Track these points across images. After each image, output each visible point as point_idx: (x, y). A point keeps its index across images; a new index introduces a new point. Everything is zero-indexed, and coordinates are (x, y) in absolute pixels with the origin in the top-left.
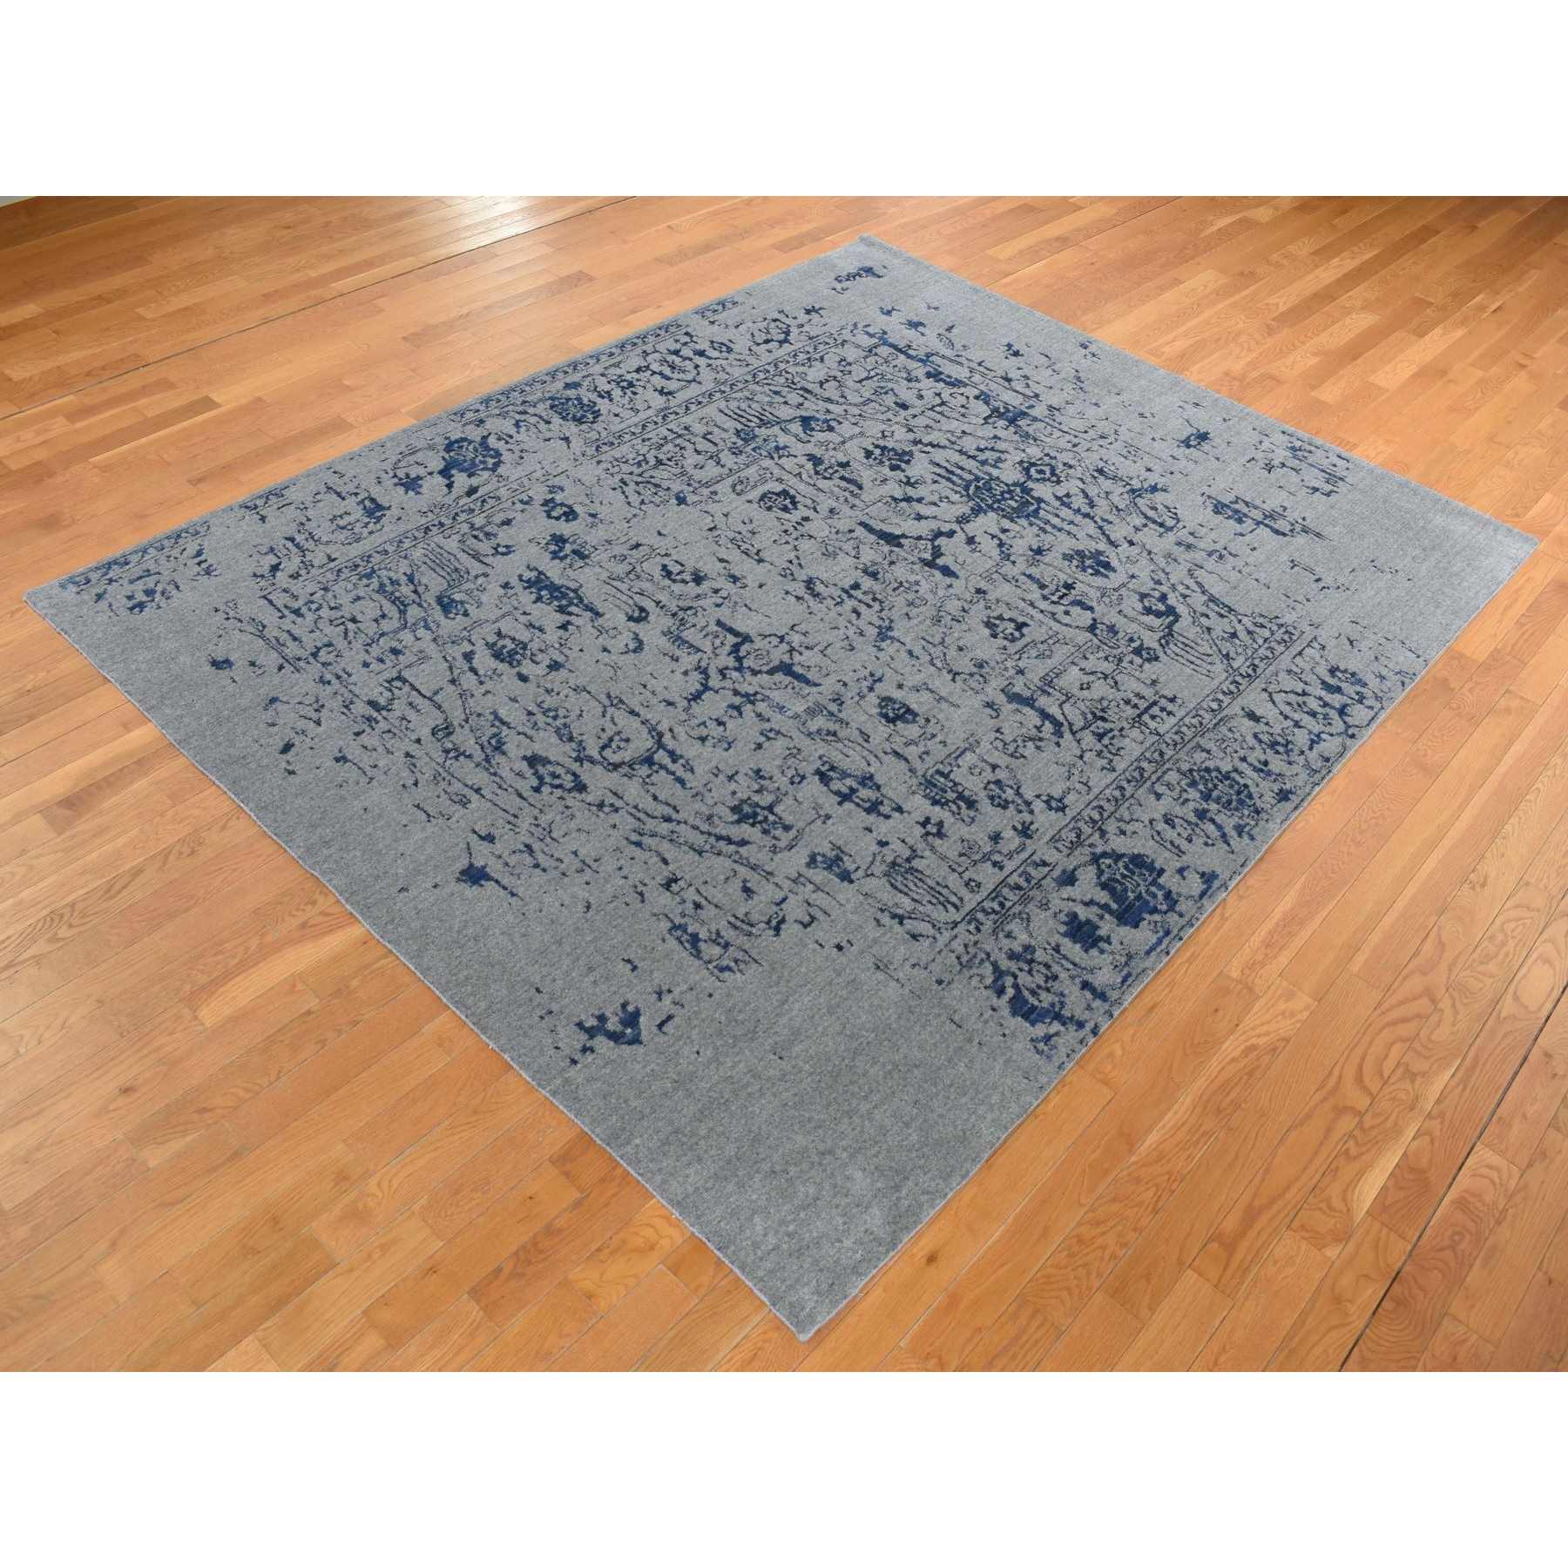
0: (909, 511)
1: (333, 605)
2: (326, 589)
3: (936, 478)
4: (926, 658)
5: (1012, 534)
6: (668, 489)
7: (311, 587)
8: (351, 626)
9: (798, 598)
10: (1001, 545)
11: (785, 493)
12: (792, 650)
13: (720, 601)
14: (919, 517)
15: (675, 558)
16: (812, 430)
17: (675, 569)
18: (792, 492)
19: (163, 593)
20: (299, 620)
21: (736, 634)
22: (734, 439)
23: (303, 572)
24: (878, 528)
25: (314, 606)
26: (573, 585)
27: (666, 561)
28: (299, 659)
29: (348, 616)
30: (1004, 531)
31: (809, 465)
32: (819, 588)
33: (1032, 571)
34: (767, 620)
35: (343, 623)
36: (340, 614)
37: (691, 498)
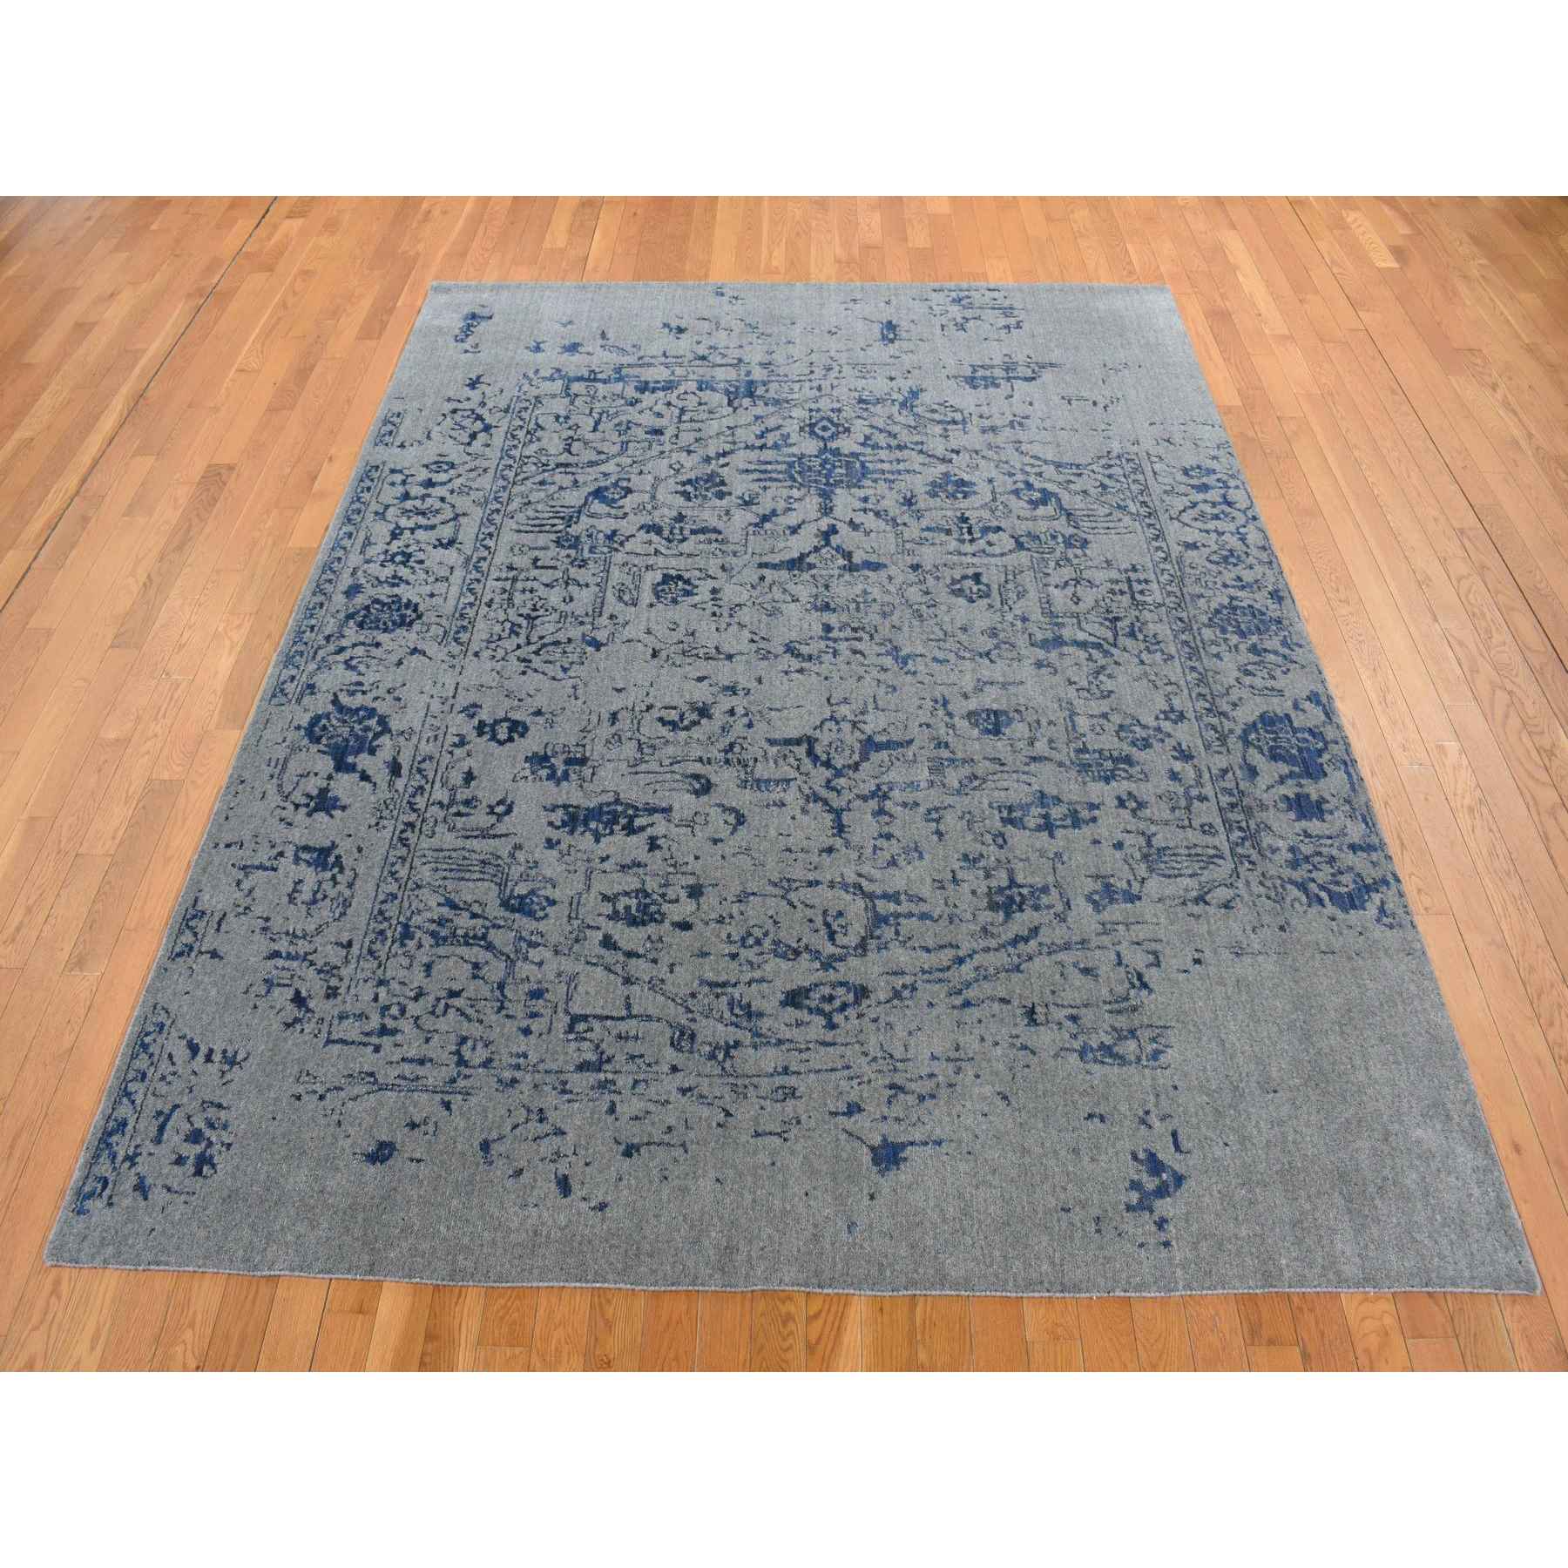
0: (780, 529)
1: (412, 994)
2: (381, 983)
3: (762, 484)
4: (952, 657)
5: (872, 500)
6: (570, 641)
7: (366, 993)
8: (457, 1002)
9: (801, 671)
10: (877, 514)
11: (667, 579)
12: (854, 724)
13: (745, 720)
14: (794, 530)
15: (659, 705)
16: (614, 501)
17: (673, 715)
18: (673, 573)
19: (211, 1126)
20: (399, 1037)
21: (798, 742)
22: (564, 553)
23: (334, 982)
24: (777, 561)
25: (395, 1011)
26: (610, 797)
27: (656, 713)
28: (453, 1081)
29: (444, 994)
30: (865, 500)
31: (653, 537)
32: (805, 650)
33: (925, 523)
34: (803, 711)
35: (447, 1006)
36: (431, 998)
37: (601, 636)
